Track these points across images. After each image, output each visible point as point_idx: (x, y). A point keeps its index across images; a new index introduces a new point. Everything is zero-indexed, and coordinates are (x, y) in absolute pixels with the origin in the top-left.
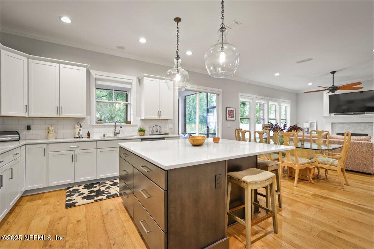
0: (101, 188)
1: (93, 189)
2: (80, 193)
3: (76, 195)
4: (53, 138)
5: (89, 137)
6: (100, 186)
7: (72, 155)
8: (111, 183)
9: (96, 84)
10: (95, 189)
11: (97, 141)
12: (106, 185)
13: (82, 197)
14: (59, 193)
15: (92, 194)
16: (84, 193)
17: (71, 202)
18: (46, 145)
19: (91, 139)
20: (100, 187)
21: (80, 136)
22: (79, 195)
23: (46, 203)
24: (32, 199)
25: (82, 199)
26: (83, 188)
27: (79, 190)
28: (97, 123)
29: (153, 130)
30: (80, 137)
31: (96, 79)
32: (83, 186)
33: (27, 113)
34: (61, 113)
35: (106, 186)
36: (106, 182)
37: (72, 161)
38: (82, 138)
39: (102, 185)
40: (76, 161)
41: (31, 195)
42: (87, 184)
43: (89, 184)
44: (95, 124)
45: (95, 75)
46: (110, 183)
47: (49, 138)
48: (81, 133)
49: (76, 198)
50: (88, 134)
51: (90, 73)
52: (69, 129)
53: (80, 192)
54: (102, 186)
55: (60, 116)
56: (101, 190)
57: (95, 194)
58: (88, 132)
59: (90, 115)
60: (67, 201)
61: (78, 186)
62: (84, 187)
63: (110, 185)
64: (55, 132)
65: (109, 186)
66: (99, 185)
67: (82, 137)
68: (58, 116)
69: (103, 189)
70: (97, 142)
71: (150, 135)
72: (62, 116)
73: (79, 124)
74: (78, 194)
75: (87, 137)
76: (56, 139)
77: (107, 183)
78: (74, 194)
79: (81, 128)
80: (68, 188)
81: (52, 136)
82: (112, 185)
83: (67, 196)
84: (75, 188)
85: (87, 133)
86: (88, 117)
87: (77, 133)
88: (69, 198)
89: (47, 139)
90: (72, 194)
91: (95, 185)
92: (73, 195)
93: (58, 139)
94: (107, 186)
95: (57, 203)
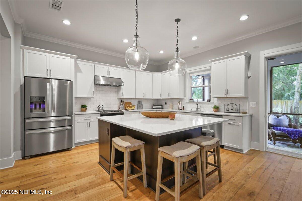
4: (171, 108)
5: (184, 110)
28: (189, 101)
29: (228, 108)
33: (161, 97)
44: (188, 102)
58: (184, 107)
71: (225, 112)
72: (171, 98)
79: (179, 104)
86: (185, 98)
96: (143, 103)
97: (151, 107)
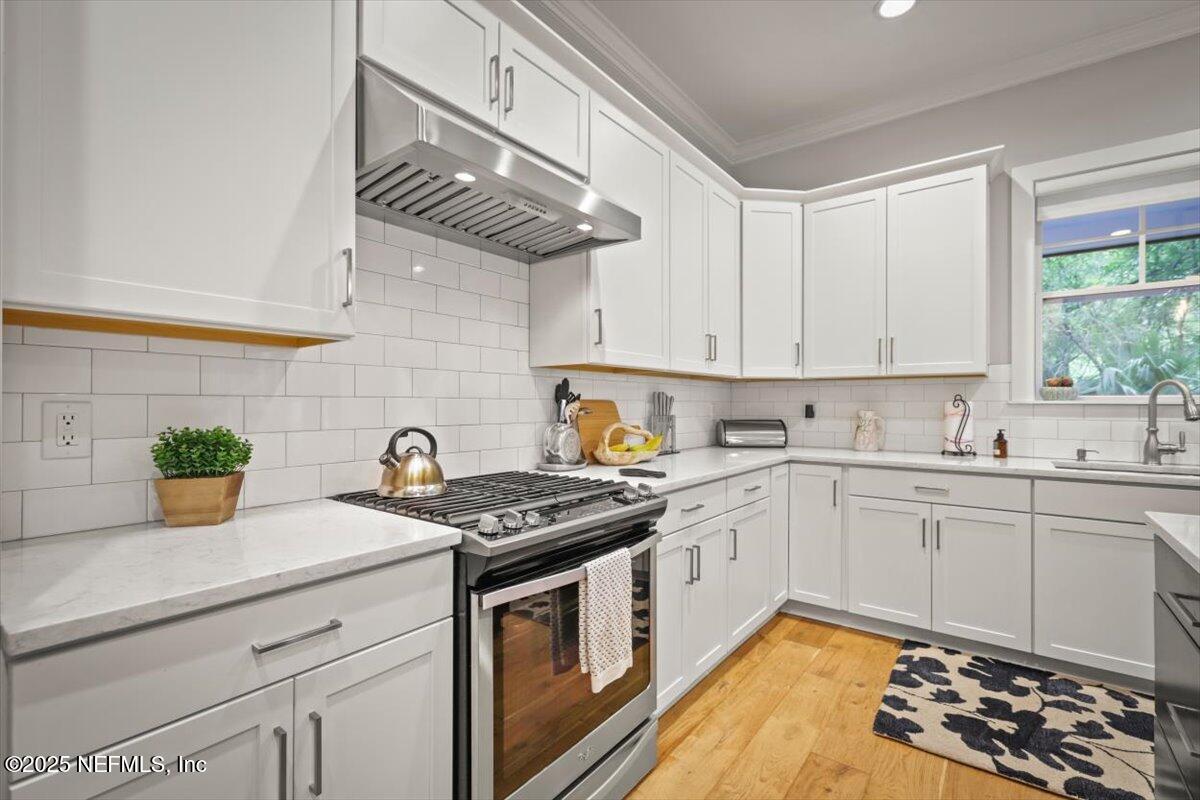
0: (1048, 713)
1: (1004, 696)
2: (945, 688)
3: (929, 688)
4: (871, 446)
5: (1003, 454)
6: (1049, 698)
7: (924, 521)
8: (1118, 708)
9: (1037, 223)
10: (1018, 704)
11: (1032, 478)
12: (1079, 703)
13: (947, 715)
14: (875, 648)
15: (996, 724)
16: (962, 697)
17: (899, 715)
18: (840, 468)
19: (1012, 464)
20: (1045, 704)
21: (963, 447)
22: (939, 697)
23: (826, 670)
24: (800, 634)
25: (944, 724)
26: (962, 671)
27: (947, 671)
28: (1043, 395)
30: (962, 454)
31: (1039, 201)
32: (964, 660)
33: (800, 367)
34: (892, 362)
35: (1078, 710)
36: (1086, 690)
37: (924, 545)
38: (971, 457)
39: (1056, 693)
40: (938, 547)
41: (804, 619)
42: (986, 656)
43: (997, 662)
44: (1031, 399)
45: (1035, 182)
46: (1105, 703)
47: (857, 447)
48: (967, 435)
49: (924, 707)
50: (1001, 442)
51: (1010, 180)
52: (924, 419)
53: (948, 682)
54: (1058, 705)
55: (889, 374)
56: (1047, 726)
57: (1009, 727)
58: (1000, 436)
59: (1010, 363)
60: (887, 700)
61: (948, 651)
62: (969, 664)
63: (1104, 713)
64: (878, 428)
65: (1102, 720)
66: (1043, 689)
67: (975, 454)
68: (883, 374)
69: (1057, 720)
70: (1033, 484)
72: (896, 373)
73: (959, 400)
74: (934, 688)
75: (996, 456)
76: (880, 450)
77: (1091, 700)
78: (921, 680)
79: (965, 416)
80: (909, 644)
81: (867, 441)
82: (1115, 721)
83: (896, 678)
84: (934, 653)
85: (996, 437)
86: (999, 373)
87: (952, 435)
88: (898, 691)
89: (854, 449)
90: (914, 676)
91: (1021, 681)
92: (915, 685)
93: (886, 453)
94: (1085, 717)
95: (857, 688)
96: (675, 410)
97: (704, 437)
